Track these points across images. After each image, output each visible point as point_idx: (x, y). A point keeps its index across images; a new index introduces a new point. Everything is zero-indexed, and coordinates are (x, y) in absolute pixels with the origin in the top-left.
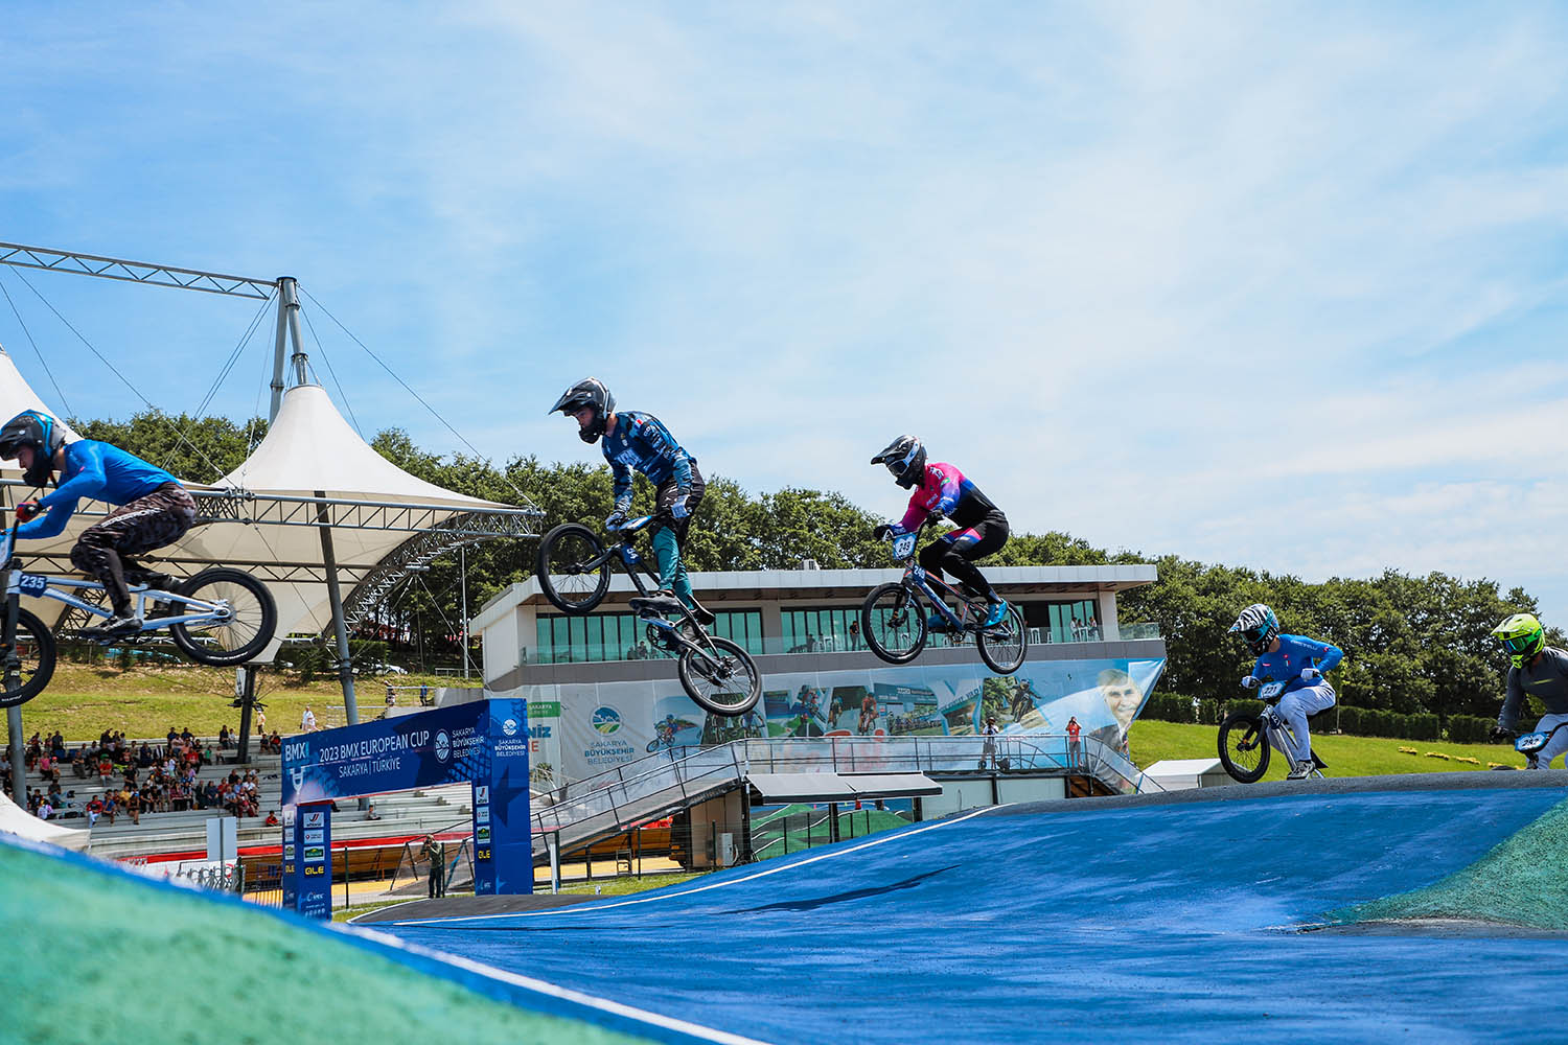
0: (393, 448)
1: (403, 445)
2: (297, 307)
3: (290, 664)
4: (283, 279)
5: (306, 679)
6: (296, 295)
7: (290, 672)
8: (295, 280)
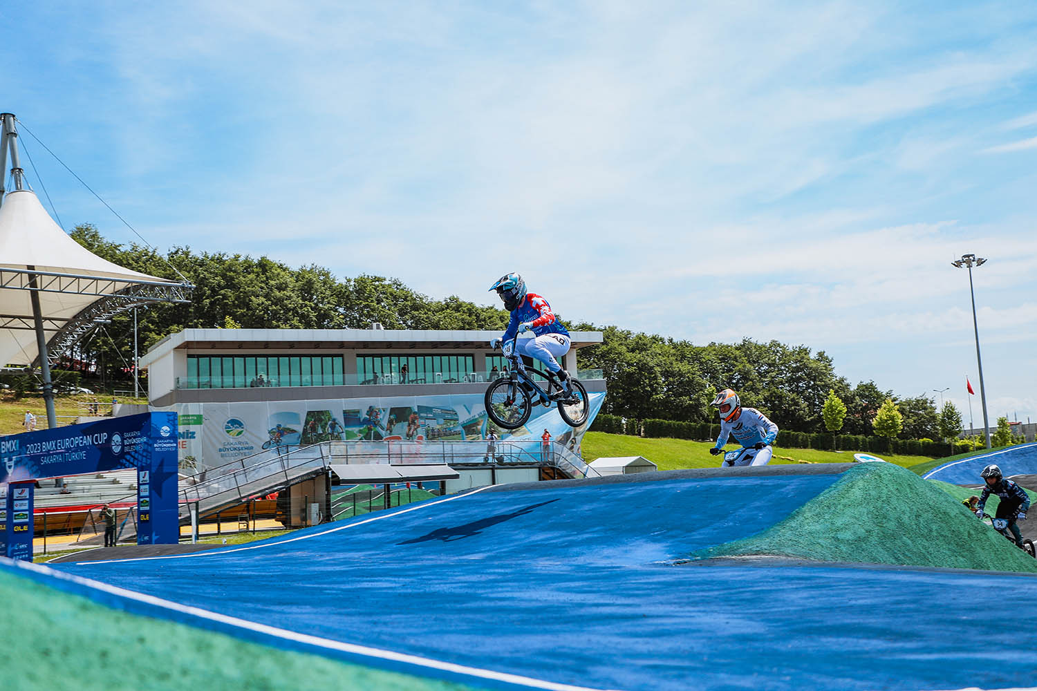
0: (86, 238)
1: (93, 236)
2: (15, 135)
3: (7, 386)
4: (5, 114)
5: (19, 396)
6: (15, 126)
7: (7, 391)
8: (14, 116)
